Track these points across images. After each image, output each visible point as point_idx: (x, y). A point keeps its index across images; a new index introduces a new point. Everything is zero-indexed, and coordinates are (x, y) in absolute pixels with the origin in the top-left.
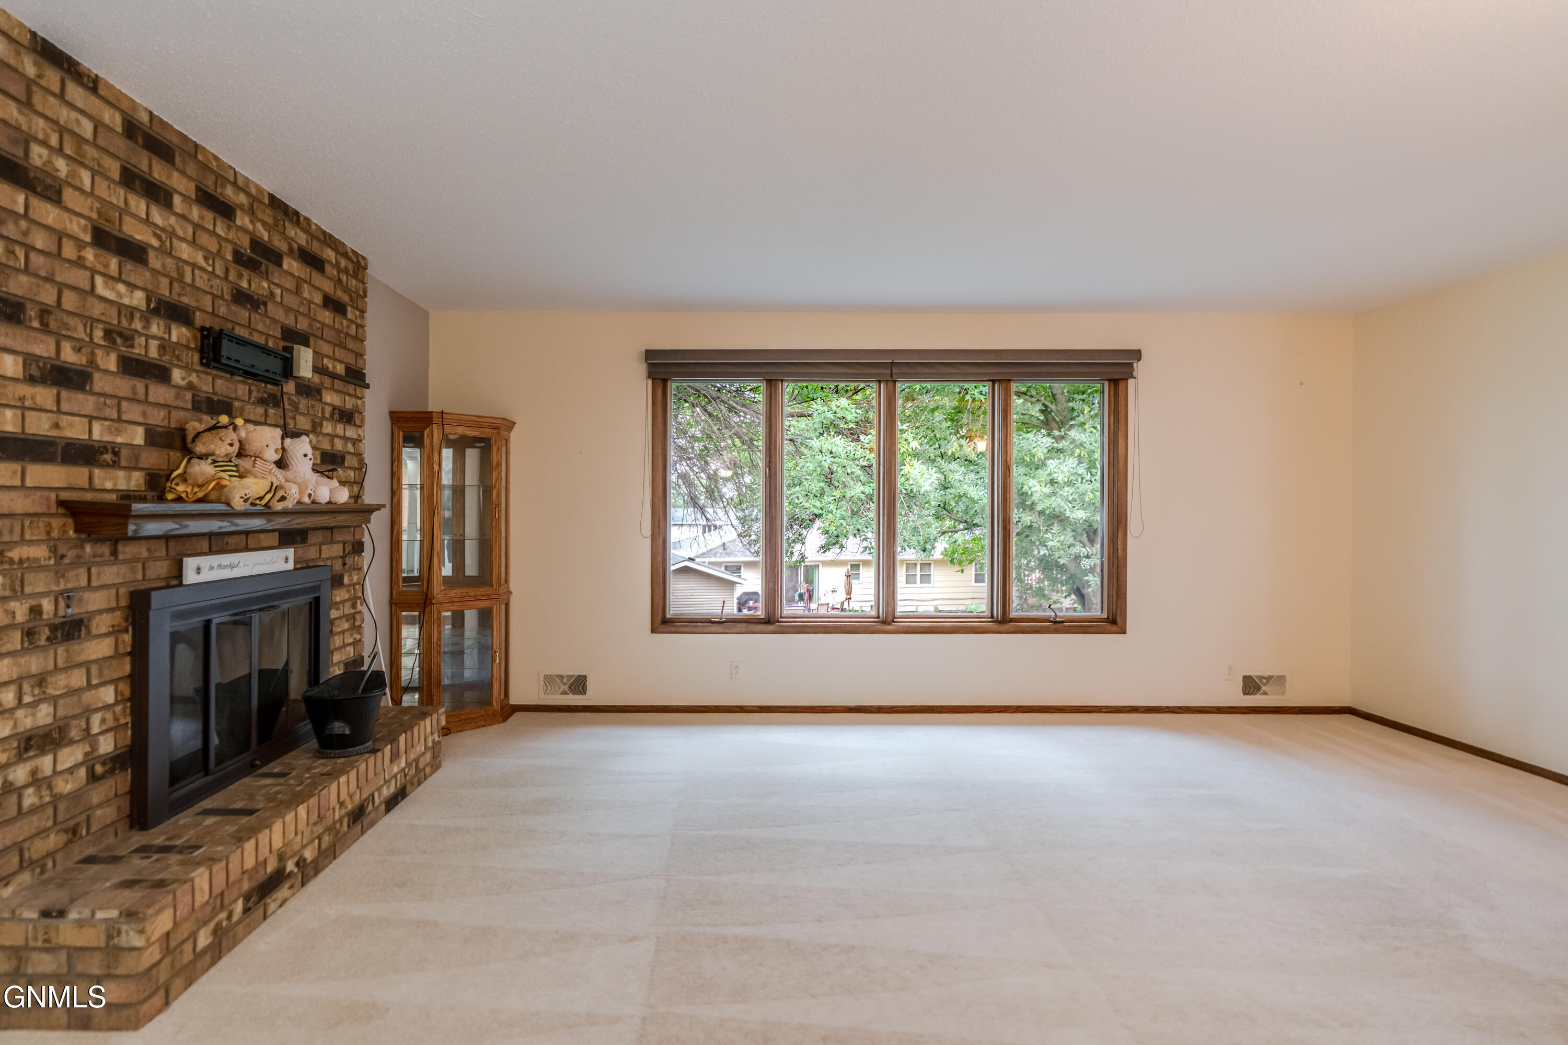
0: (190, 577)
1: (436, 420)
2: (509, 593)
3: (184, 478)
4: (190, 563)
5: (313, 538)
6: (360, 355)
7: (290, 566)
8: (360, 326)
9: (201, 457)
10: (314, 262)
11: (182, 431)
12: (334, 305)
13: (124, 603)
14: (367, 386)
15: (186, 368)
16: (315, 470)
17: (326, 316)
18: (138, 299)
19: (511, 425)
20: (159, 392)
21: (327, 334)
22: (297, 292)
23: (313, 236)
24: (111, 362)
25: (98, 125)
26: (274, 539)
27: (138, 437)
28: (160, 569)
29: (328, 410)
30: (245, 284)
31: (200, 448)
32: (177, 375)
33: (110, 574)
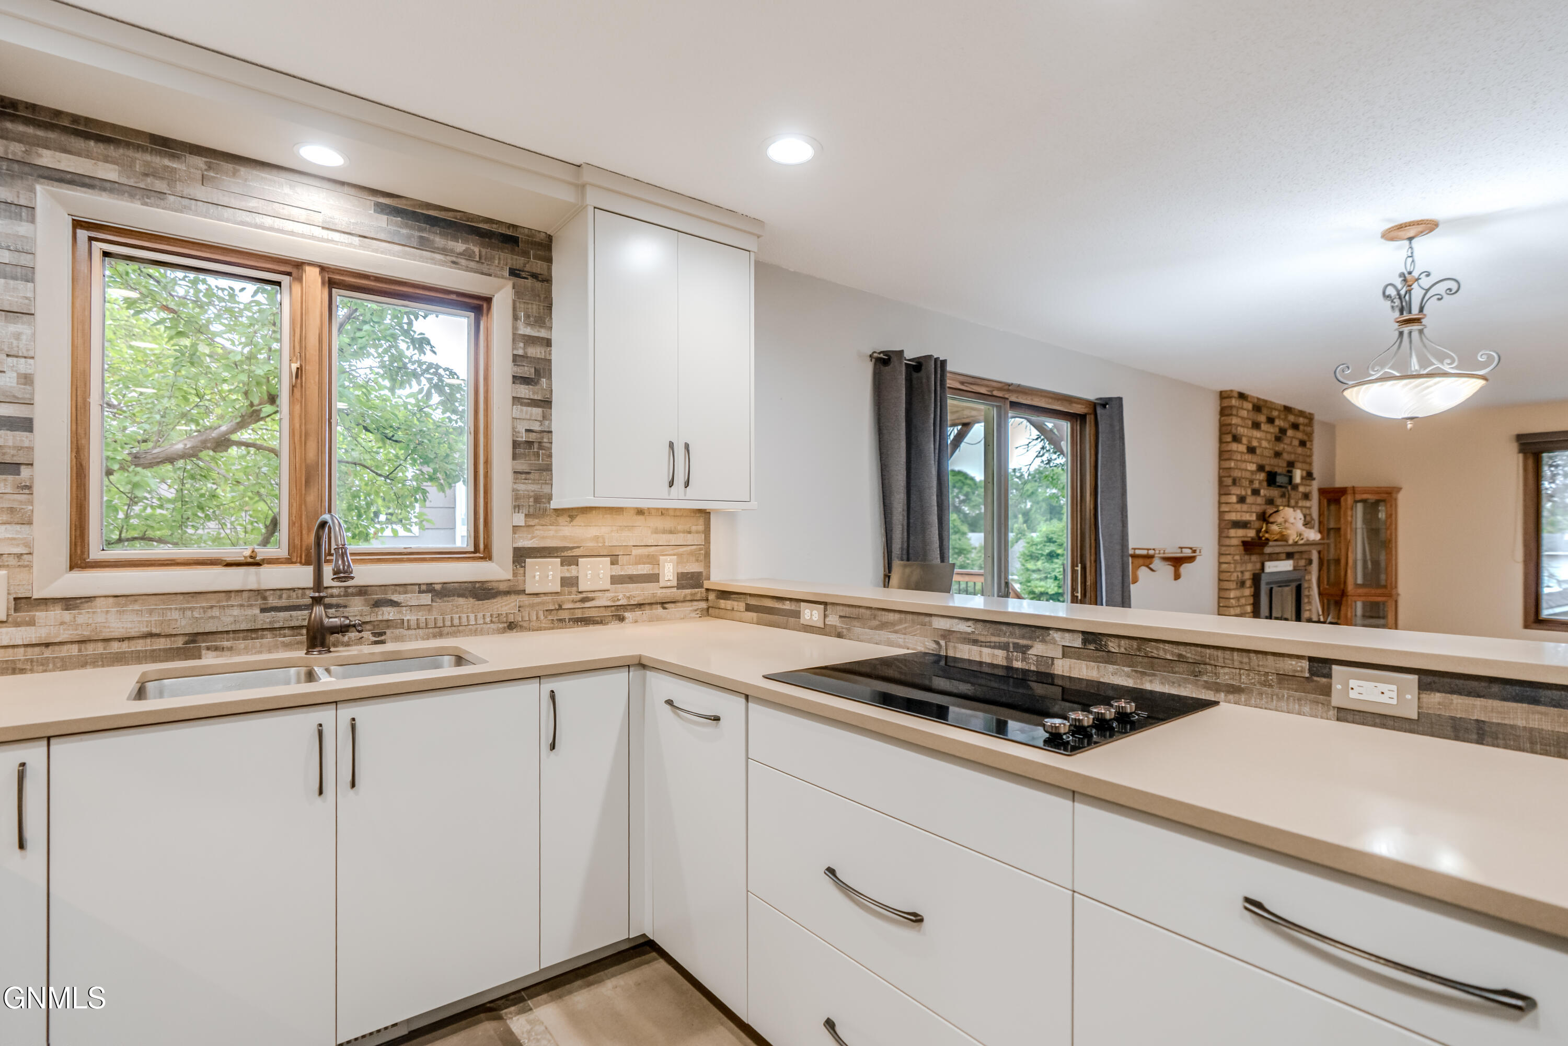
0: (1267, 570)
1: (1349, 491)
2: (1398, 595)
3: (1267, 532)
4: (1267, 564)
5: (1296, 556)
6: (1310, 464)
7: (1291, 568)
8: (1311, 449)
9: (1272, 523)
10: (1295, 426)
11: (1264, 513)
12: (1303, 444)
13: (1252, 577)
14: (1314, 479)
15: (1264, 489)
16: (1304, 525)
17: (1300, 450)
18: (1253, 467)
19: (1399, 489)
20: (1259, 500)
21: (1301, 459)
22: (1291, 444)
23: (1295, 415)
24: (1249, 492)
25: (1248, 411)
26: (1284, 556)
27: (1254, 517)
28: (1258, 566)
29: (1300, 495)
30: (1277, 449)
31: (1271, 520)
32: (1262, 492)
33: (1250, 567)
